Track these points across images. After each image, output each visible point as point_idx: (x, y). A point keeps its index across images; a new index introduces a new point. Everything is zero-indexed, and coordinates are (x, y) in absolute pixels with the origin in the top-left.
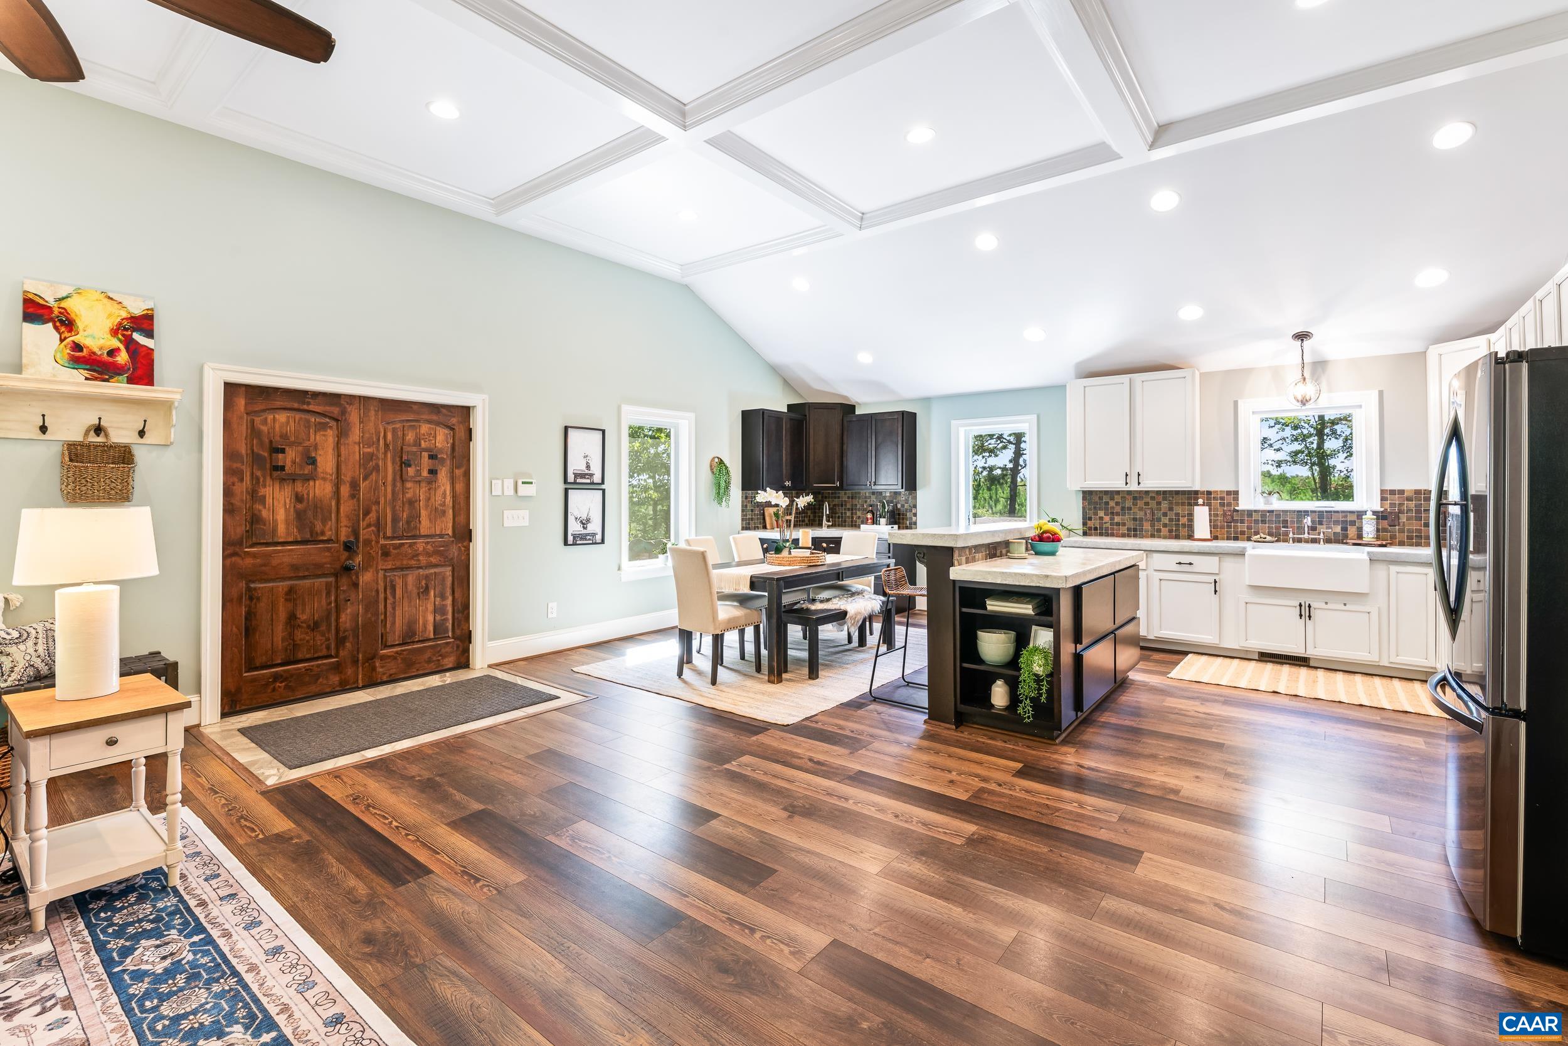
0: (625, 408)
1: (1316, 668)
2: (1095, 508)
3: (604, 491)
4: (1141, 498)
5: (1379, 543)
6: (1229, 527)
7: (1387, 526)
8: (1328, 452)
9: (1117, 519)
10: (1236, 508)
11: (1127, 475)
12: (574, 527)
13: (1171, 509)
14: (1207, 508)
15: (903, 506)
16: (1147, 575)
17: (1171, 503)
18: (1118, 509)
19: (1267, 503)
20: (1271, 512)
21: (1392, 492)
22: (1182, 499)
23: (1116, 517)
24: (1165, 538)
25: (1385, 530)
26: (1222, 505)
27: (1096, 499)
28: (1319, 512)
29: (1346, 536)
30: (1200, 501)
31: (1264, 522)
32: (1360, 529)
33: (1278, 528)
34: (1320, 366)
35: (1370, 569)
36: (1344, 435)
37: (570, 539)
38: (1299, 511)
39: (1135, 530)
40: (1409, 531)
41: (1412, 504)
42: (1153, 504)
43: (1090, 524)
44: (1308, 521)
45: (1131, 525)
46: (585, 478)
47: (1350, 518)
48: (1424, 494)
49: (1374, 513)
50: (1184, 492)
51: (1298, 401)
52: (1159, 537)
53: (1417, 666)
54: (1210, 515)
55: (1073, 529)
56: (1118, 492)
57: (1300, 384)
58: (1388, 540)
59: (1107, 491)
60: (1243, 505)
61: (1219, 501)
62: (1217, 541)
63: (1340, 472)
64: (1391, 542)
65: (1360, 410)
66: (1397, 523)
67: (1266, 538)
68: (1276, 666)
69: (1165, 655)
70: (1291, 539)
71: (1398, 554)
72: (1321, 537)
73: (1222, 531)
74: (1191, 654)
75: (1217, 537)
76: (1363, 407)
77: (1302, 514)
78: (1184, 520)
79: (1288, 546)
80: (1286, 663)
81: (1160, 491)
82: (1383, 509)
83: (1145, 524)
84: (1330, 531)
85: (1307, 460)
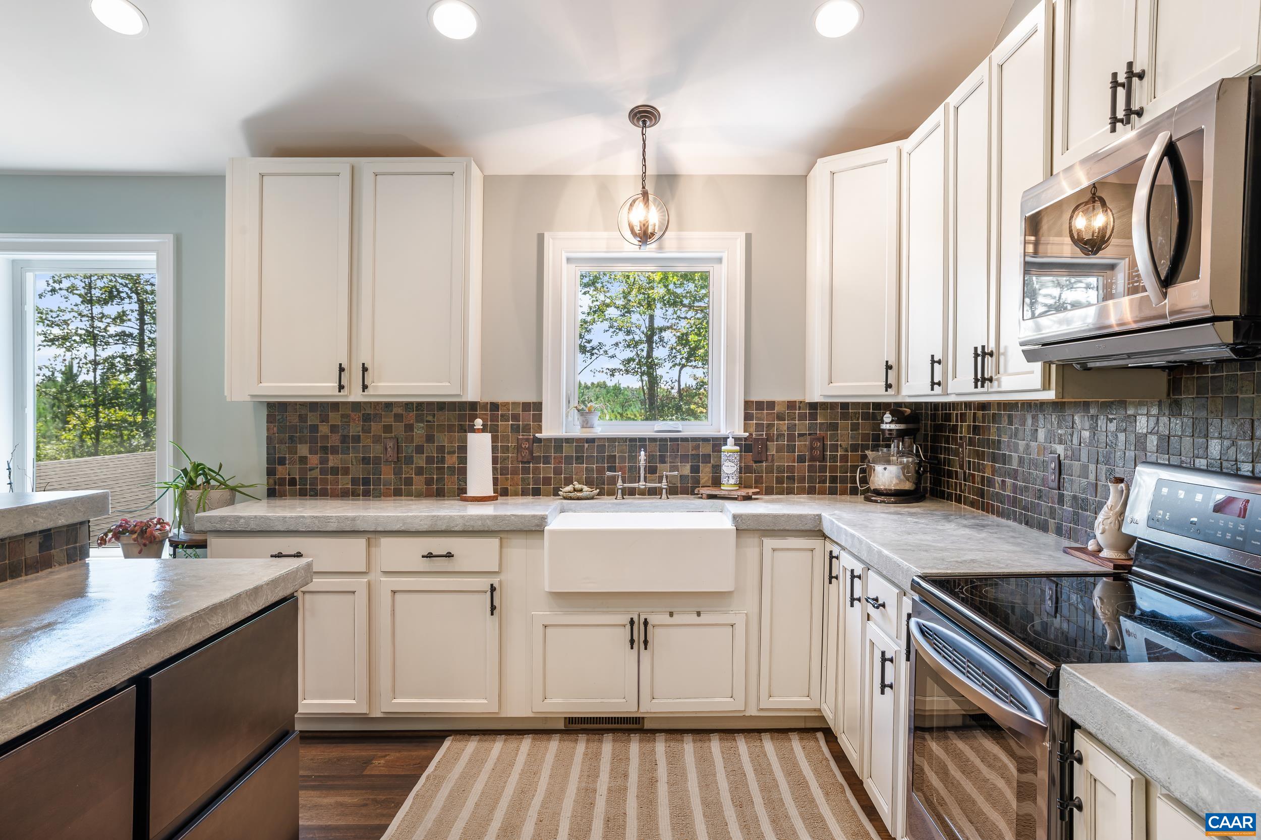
1: (654, 733)
2: (291, 438)
4: (378, 417)
5: (743, 492)
6: (526, 471)
7: (752, 463)
8: (656, 361)
9: (333, 461)
10: (537, 435)
11: (341, 370)
13: (430, 439)
14: (488, 436)
16: (369, 583)
17: (430, 427)
18: (334, 440)
19: (586, 423)
20: (591, 441)
21: (760, 405)
22: (449, 420)
23: (331, 457)
24: (420, 495)
25: (749, 470)
26: (516, 429)
27: (293, 419)
28: (662, 440)
29: (698, 482)
30: (479, 423)
31: (579, 460)
32: (717, 468)
33: (601, 471)
34: (668, 181)
35: (738, 545)
38: (632, 440)
39: (366, 482)
40: (778, 469)
41: (784, 426)
42: (399, 429)
43: (282, 472)
44: (644, 457)
45: (357, 471)
47: (705, 449)
48: (799, 408)
49: (737, 440)
50: (452, 406)
51: (634, 234)
52: (409, 494)
53: (796, 710)
54: (494, 449)
55: (243, 486)
56: (335, 406)
57: (640, 205)
58: (751, 487)
59: (316, 403)
60: (550, 430)
61: (511, 423)
62: (501, 499)
63: (665, 383)
64: (758, 490)
65: (719, 265)
66: (764, 459)
67: (581, 490)
68: (591, 745)
69: (398, 754)
70: (620, 491)
71: (775, 517)
72: (664, 485)
73: (512, 479)
74: (450, 738)
75: (502, 491)
76: (725, 261)
77: (636, 443)
78: (451, 460)
79: (617, 504)
80: (608, 731)
81: (412, 403)
82: (747, 434)
83: (384, 468)
84: (676, 473)
85: (638, 368)
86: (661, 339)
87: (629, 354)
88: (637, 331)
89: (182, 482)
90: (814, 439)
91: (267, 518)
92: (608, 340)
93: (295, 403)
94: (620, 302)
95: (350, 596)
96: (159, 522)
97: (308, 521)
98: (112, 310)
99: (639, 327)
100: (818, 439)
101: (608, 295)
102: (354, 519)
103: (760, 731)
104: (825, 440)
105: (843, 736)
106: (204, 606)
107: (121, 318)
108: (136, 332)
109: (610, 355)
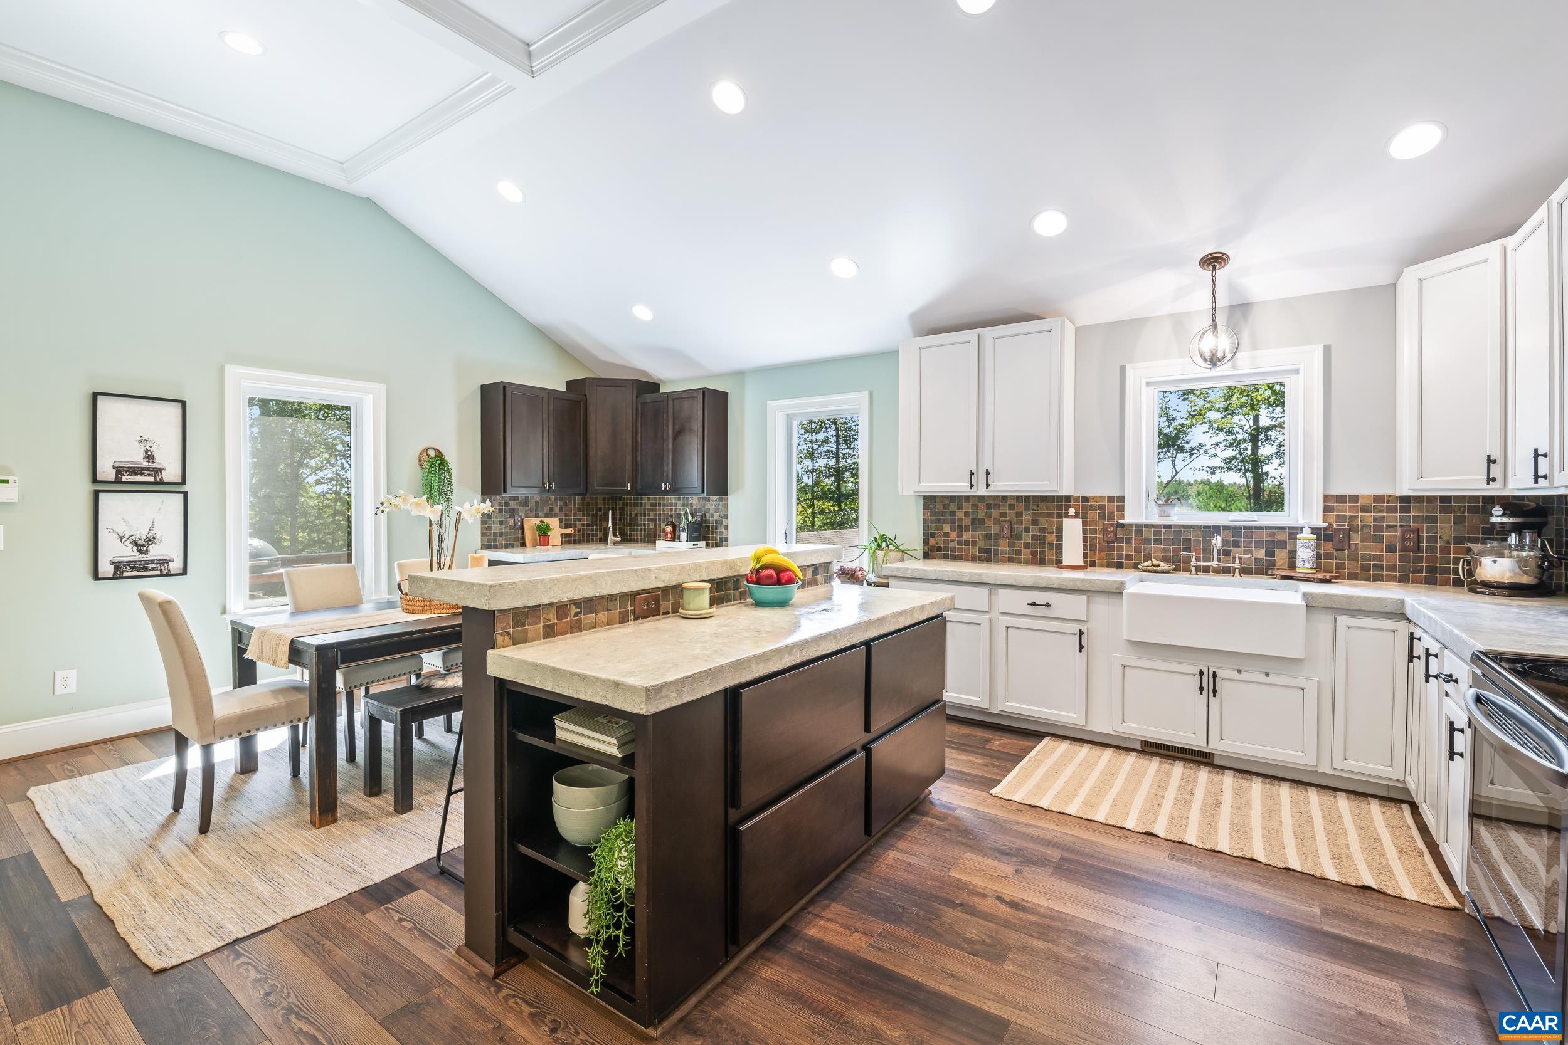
0: (231, 370)
1: (1223, 768)
2: (939, 520)
3: (185, 494)
4: (997, 506)
5: (1320, 576)
6: (1111, 548)
7: (1332, 550)
8: (1262, 458)
9: (966, 536)
10: (1120, 521)
11: (972, 474)
12: (113, 550)
13: (1035, 522)
14: (1080, 521)
15: (712, 516)
16: (990, 620)
17: (1035, 514)
18: (967, 522)
19: (1163, 514)
20: (1169, 527)
21: (1341, 499)
22: (1049, 509)
23: (964, 533)
24: (1027, 563)
25: (1328, 556)
26: (1102, 516)
27: (940, 507)
28: (1235, 527)
29: (1272, 565)
30: (1072, 511)
31: (1157, 541)
32: (1293, 554)
33: (1176, 552)
34: (1241, 310)
35: (1309, 619)
36: (1278, 441)
37: (106, 569)
38: (1206, 527)
39: (989, 551)
40: (1364, 557)
41: (1369, 518)
42: (1012, 515)
43: (933, 542)
44: (1217, 542)
45: (983, 543)
46: (142, 475)
47: (1280, 537)
48: (1388, 501)
49: (1314, 530)
50: (1052, 499)
51: (1205, 360)
52: (1019, 562)
53: (1375, 777)
54: (1084, 531)
55: (908, 550)
56: (968, 498)
57: (1209, 334)
58: (1332, 572)
59: (955, 497)
60: (1130, 517)
61: (1098, 511)
62: (1089, 569)
63: (1273, 479)
64: (1337, 575)
65: (1296, 376)
66: (1346, 547)
67: (1159, 566)
68: (1163, 766)
69: (1009, 741)
70: (1194, 568)
71: (1349, 597)
72: (1237, 564)
73: (1099, 554)
74: (1049, 738)
75: (1090, 563)
76: (1301, 372)
77: (1210, 530)
78: (1051, 538)
79: (1190, 578)
80: (1180, 759)
81: (1021, 497)
82: (1327, 524)
83: (1001, 542)
84: (1249, 556)
85: (1241, 466)
86: (1268, 438)
87: (1230, 453)
88: (1240, 431)
89: (874, 546)
90: (1406, 531)
91: (925, 571)
92: (1208, 440)
93: (941, 497)
94: (1222, 405)
95: (978, 627)
96: (860, 570)
97: (950, 574)
98: (821, 436)
99: (1242, 427)
100: (1412, 531)
101: (1208, 399)
102: (980, 575)
103: (1335, 789)
104: (1420, 532)
105: (1424, 805)
106: (896, 610)
107: (826, 441)
108: (834, 450)
109: (1210, 454)
